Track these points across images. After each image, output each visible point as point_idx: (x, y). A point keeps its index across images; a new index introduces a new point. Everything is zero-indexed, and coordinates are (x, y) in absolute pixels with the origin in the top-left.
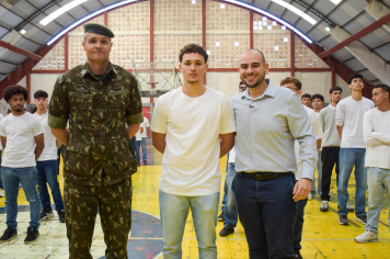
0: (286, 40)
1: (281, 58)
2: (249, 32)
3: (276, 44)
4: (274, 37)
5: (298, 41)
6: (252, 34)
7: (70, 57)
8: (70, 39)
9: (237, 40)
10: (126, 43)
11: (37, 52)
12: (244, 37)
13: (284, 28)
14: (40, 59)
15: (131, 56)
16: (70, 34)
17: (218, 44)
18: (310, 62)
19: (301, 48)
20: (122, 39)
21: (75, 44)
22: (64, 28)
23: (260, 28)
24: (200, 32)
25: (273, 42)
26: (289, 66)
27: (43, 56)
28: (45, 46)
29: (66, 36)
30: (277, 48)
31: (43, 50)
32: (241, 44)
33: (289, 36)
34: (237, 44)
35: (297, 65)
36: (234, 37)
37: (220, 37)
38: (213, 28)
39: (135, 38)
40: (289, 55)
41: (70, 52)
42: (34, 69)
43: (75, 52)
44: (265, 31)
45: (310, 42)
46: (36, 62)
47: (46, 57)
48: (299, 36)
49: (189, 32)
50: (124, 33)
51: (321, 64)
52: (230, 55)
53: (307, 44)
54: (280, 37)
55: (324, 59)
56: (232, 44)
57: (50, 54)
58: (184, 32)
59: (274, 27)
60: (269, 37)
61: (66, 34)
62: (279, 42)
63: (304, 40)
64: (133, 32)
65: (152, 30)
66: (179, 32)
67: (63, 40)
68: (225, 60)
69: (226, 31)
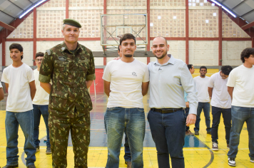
0: (215, 14)
1: (211, 29)
2: (184, 8)
3: (207, 18)
4: (205, 12)
5: (224, 15)
6: (187, 10)
7: (38, 28)
8: (38, 13)
9: (175, 14)
10: (84, 16)
11: (11, 24)
12: (181, 12)
13: (213, 5)
14: (13, 30)
15: (88, 27)
16: (37, 9)
17: (159, 18)
18: (235, 32)
19: (227, 21)
20: (80, 13)
21: (42, 17)
22: (33, 4)
23: (194, 5)
24: (145, 8)
25: (205, 16)
26: (218, 36)
27: (16, 27)
28: (18, 19)
29: (34, 11)
30: (207, 21)
31: (16, 22)
32: (178, 17)
33: (217, 11)
34: (175, 17)
35: (225, 36)
36: (173, 12)
37: (161, 12)
38: (156, 4)
39: (91, 13)
40: (217, 27)
41: (38, 24)
42: (8, 37)
43: (42, 24)
44: (198, 8)
45: (235, 16)
46: (10, 32)
47: (18, 27)
48: (226, 12)
49: (136, 8)
50: (82, 8)
51: (243, 34)
52: (169, 27)
53: (232, 18)
54: (209, 12)
55: (246, 30)
56: (171, 18)
57: (21, 25)
58: (132, 8)
59: (205, 5)
60: (201, 12)
61: (35, 8)
62: (209, 16)
63: (229, 15)
64: (89, 8)
65: (105, 6)
66: (127, 8)
67: (32, 13)
68: (165, 30)
69: (166, 7)
